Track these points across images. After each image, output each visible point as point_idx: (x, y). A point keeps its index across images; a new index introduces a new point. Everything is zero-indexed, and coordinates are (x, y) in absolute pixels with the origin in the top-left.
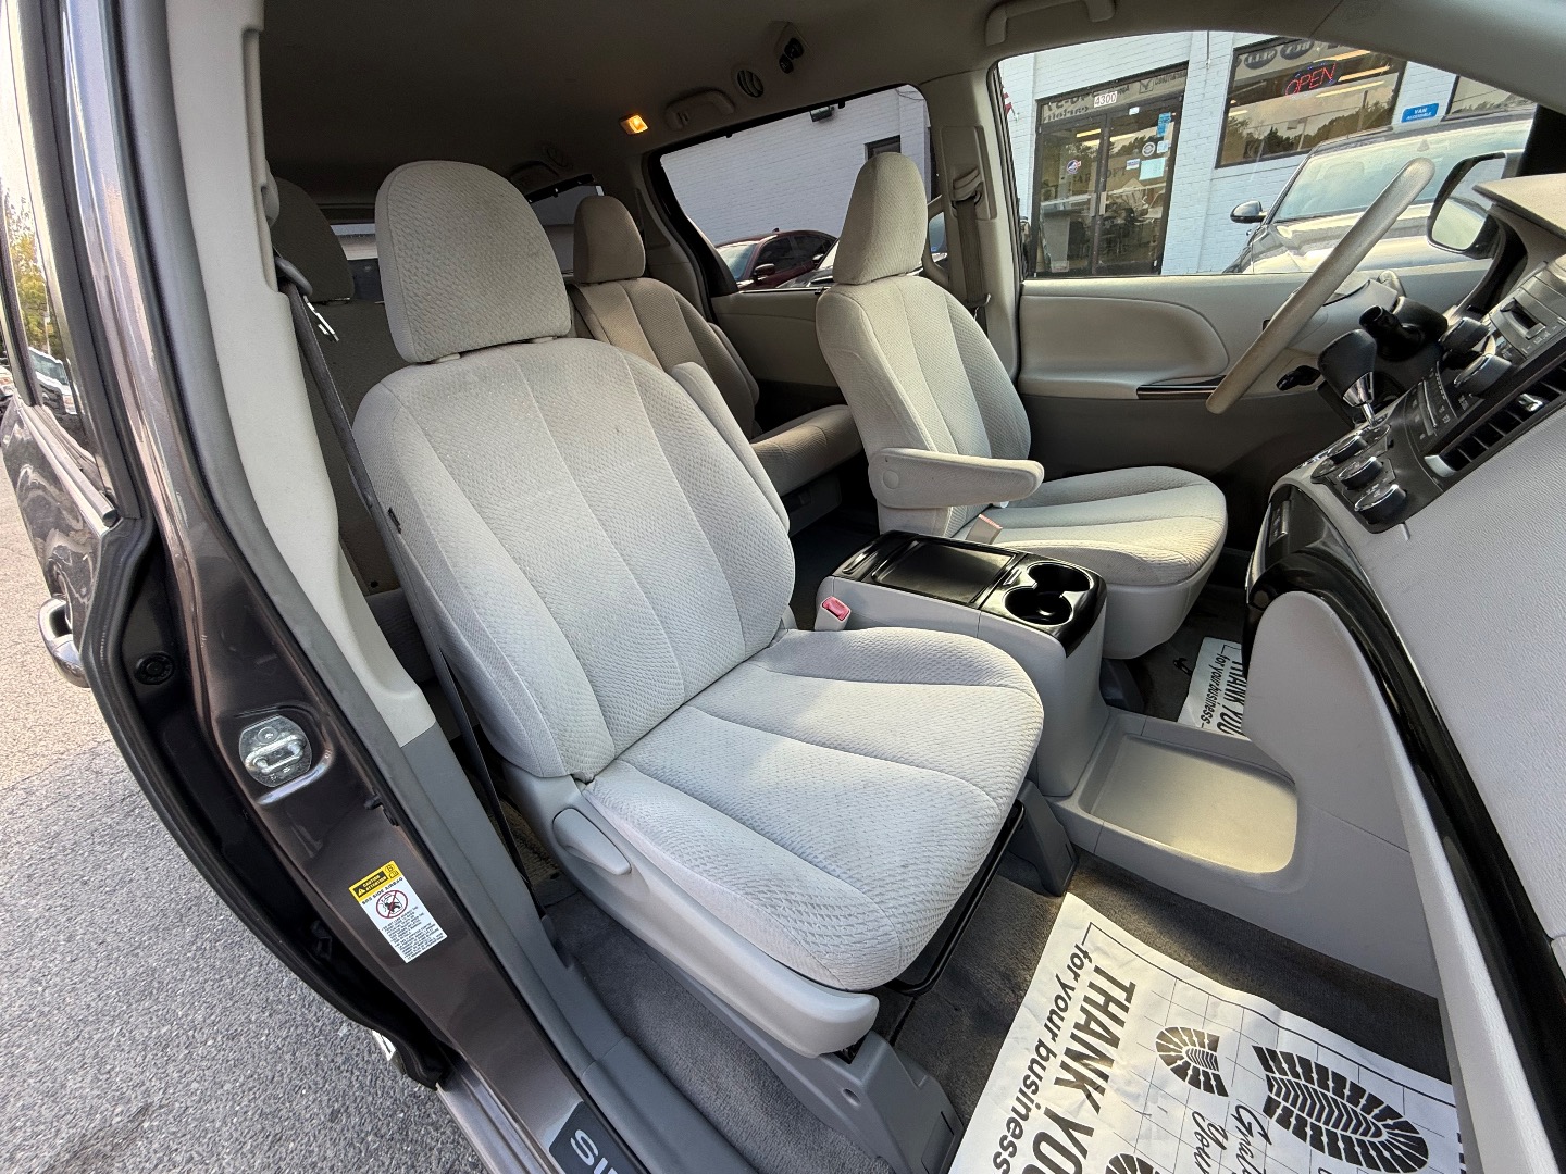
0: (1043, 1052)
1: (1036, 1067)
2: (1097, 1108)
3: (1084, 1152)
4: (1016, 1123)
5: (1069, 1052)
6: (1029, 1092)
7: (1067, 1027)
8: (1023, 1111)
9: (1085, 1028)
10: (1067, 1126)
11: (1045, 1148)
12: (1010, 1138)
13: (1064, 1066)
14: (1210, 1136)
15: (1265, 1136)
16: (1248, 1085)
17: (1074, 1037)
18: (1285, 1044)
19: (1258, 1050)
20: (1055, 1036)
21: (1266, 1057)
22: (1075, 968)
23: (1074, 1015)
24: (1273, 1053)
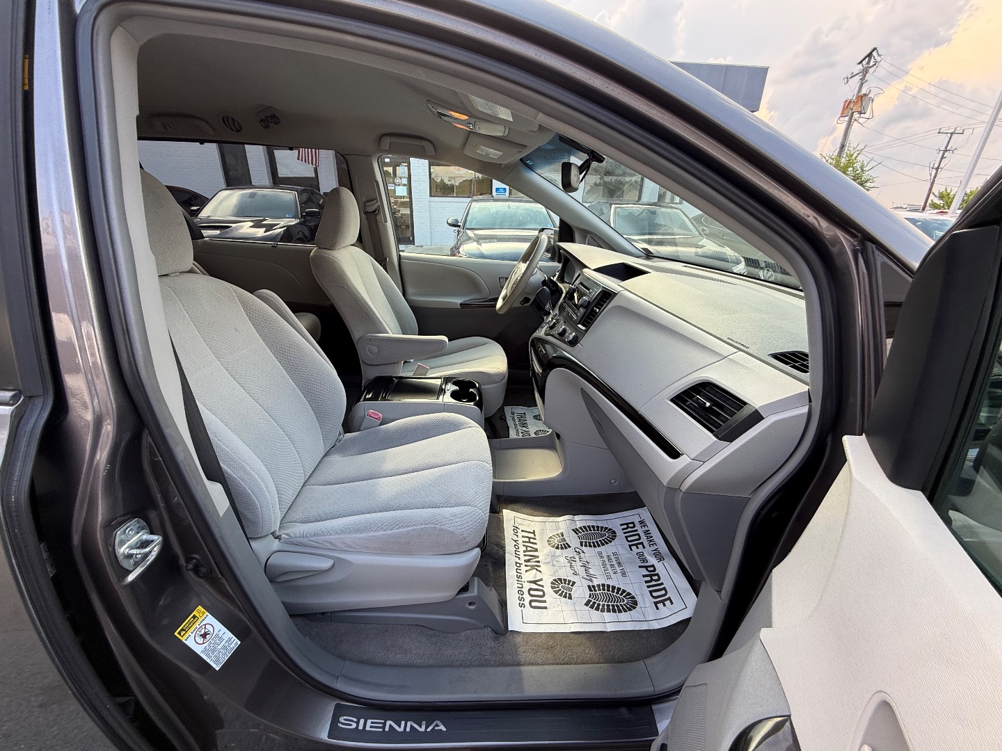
0: (518, 565)
1: (518, 571)
2: (540, 572)
3: (543, 586)
4: (520, 592)
5: (525, 561)
6: (520, 579)
7: (521, 553)
8: (521, 586)
9: (527, 551)
10: (534, 582)
11: (532, 592)
12: (521, 596)
13: (526, 566)
14: (571, 561)
15: (583, 552)
16: (574, 541)
17: (525, 555)
18: (579, 525)
19: (573, 530)
20: (519, 558)
21: (575, 531)
22: (516, 534)
23: (522, 549)
24: (577, 529)
